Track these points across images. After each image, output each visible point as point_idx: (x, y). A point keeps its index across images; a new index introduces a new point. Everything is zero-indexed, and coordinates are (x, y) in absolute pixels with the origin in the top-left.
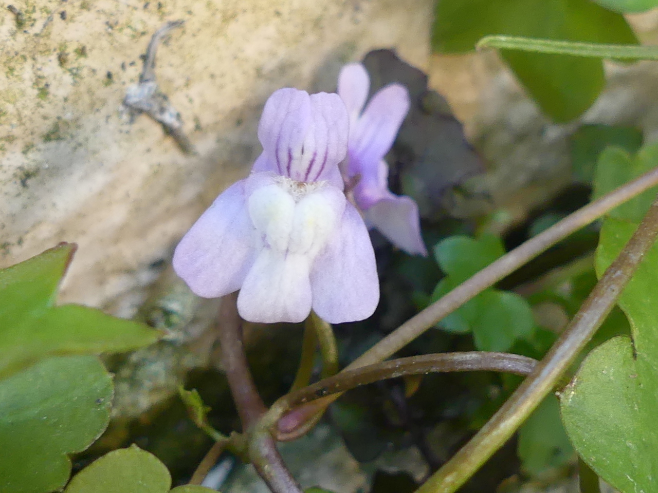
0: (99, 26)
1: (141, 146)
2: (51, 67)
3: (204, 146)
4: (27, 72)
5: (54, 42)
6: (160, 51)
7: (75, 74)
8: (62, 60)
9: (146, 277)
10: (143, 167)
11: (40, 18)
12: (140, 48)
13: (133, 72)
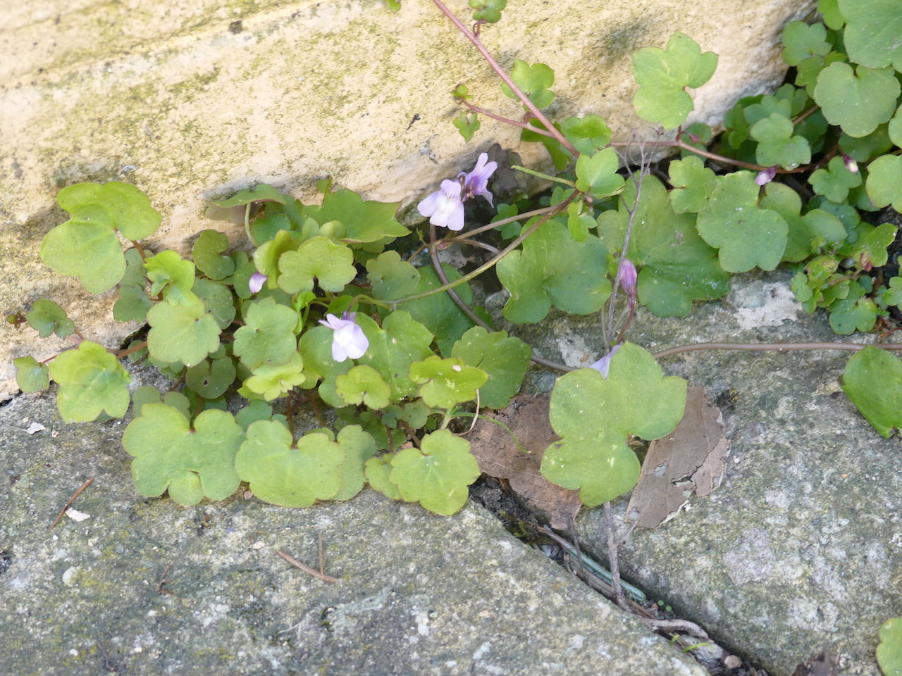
0: (416, 135)
1: (423, 161)
2: (401, 143)
3: (442, 162)
4: (395, 144)
5: (403, 138)
6: (432, 140)
7: (407, 145)
8: (404, 142)
9: (419, 192)
10: (422, 167)
11: (400, 134)
12: (427, 139)
13: (423, 145)
